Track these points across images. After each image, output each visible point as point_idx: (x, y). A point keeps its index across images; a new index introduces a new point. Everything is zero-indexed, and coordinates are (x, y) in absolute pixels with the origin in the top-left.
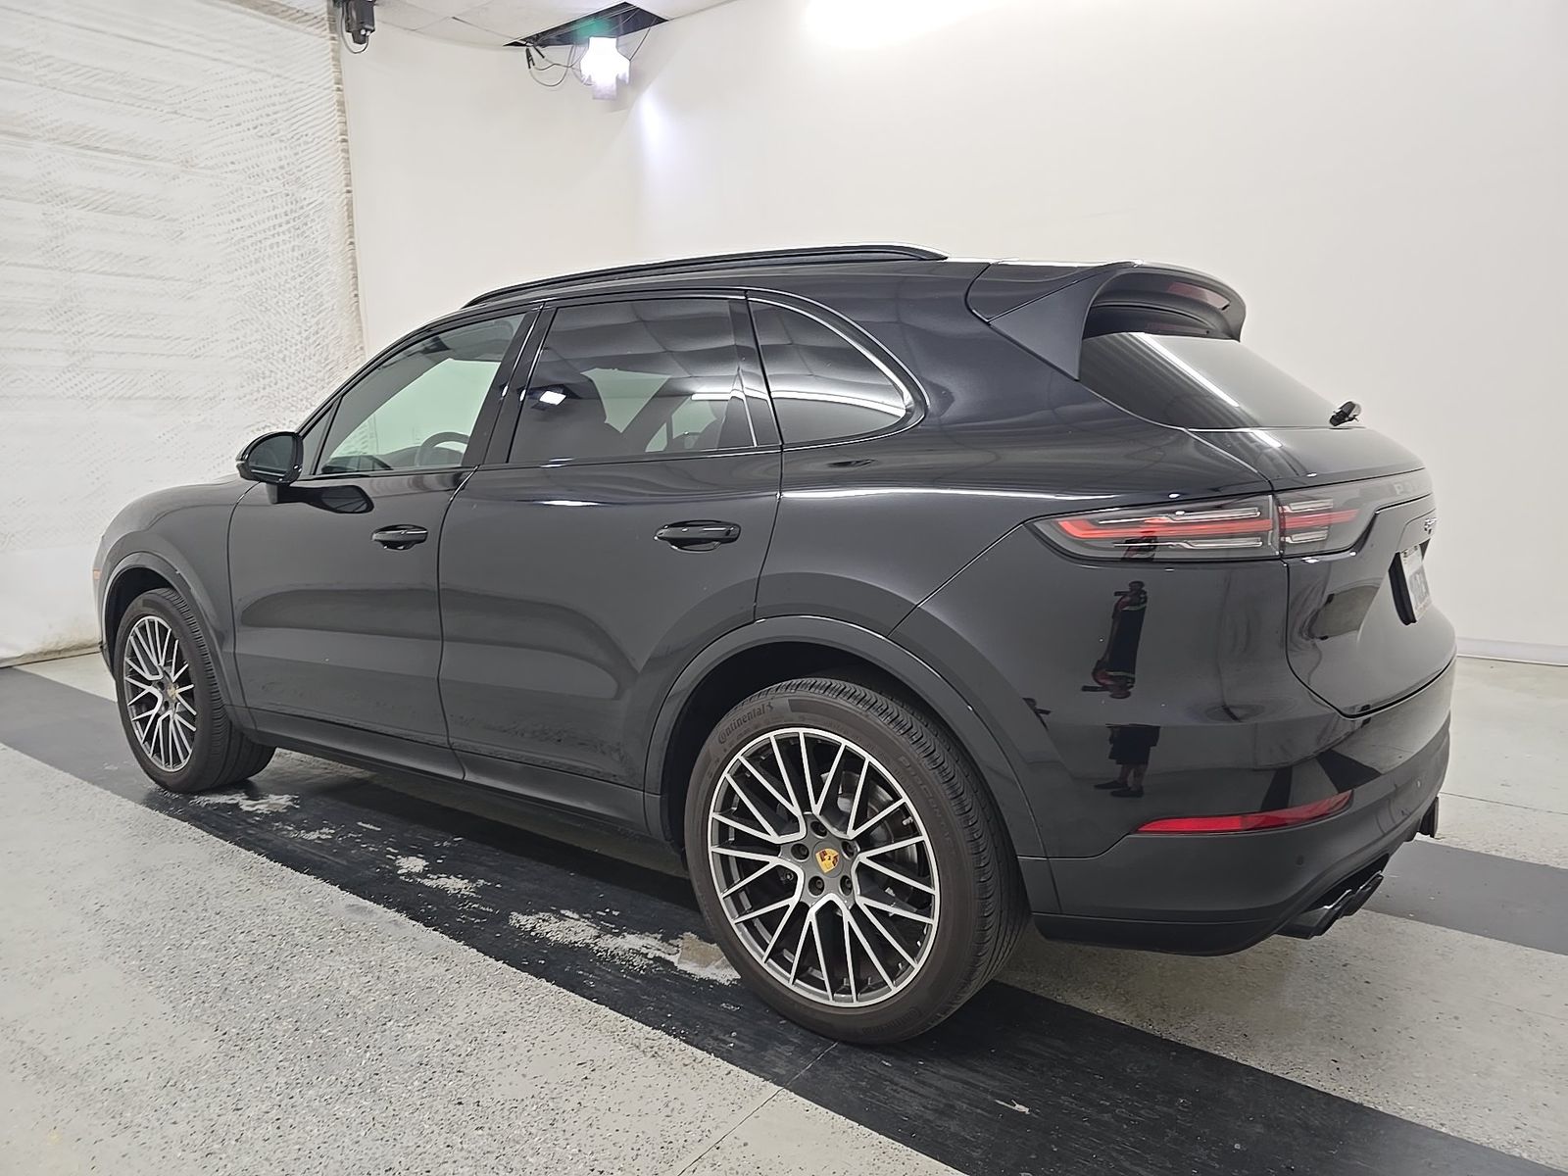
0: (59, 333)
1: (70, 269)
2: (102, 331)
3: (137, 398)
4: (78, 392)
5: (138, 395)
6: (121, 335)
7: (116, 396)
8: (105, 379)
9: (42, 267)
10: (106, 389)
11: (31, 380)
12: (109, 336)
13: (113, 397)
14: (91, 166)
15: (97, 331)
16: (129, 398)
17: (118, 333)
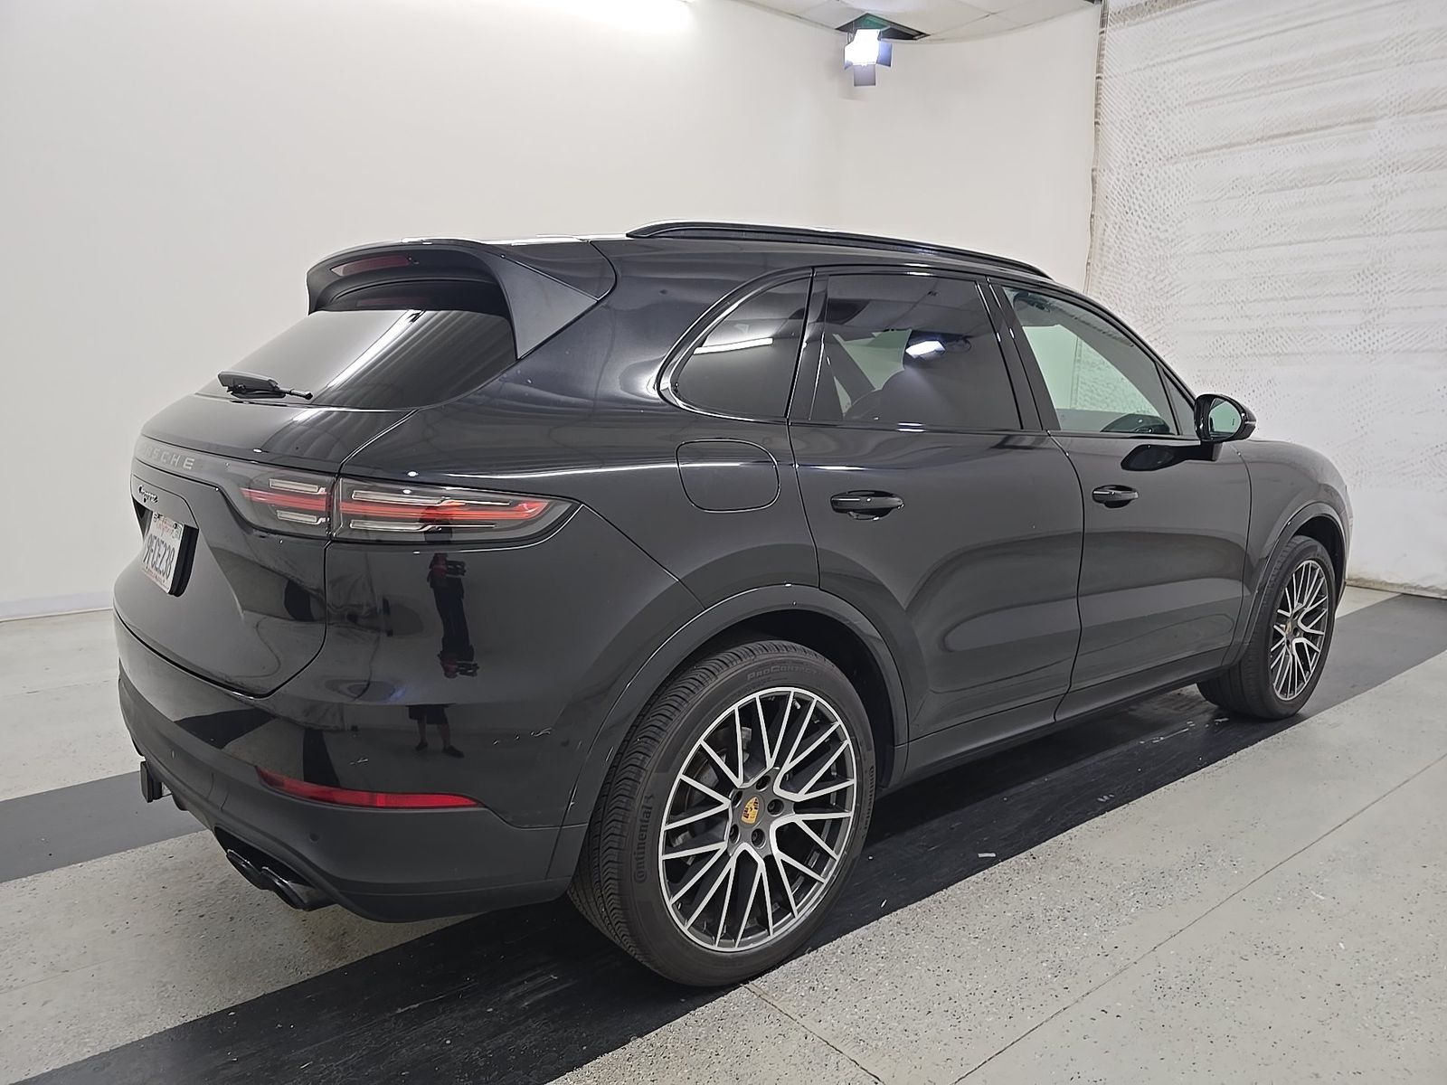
0: (1362, 294)
1: (1386, 233)
2: (1402, 288)
3: (1423, 351)
4: (1365, 348)
5: (1426, 347)
6: (1424, 289)
7: (1401, 350)
8: (1395, 333)
9: (1361, 236)
10: (1393, 344)
11: (1325, 338)
12: (1410, 291)
13: (1399, 350)
14: (1433, 127)
15: (1398, 288)
16: (1416, 351)
17: (1421, 288)
